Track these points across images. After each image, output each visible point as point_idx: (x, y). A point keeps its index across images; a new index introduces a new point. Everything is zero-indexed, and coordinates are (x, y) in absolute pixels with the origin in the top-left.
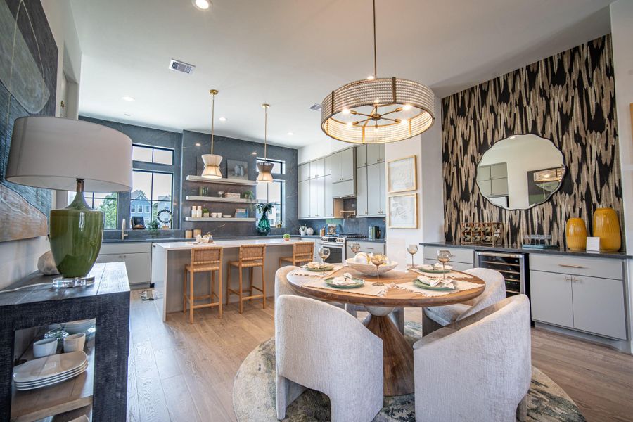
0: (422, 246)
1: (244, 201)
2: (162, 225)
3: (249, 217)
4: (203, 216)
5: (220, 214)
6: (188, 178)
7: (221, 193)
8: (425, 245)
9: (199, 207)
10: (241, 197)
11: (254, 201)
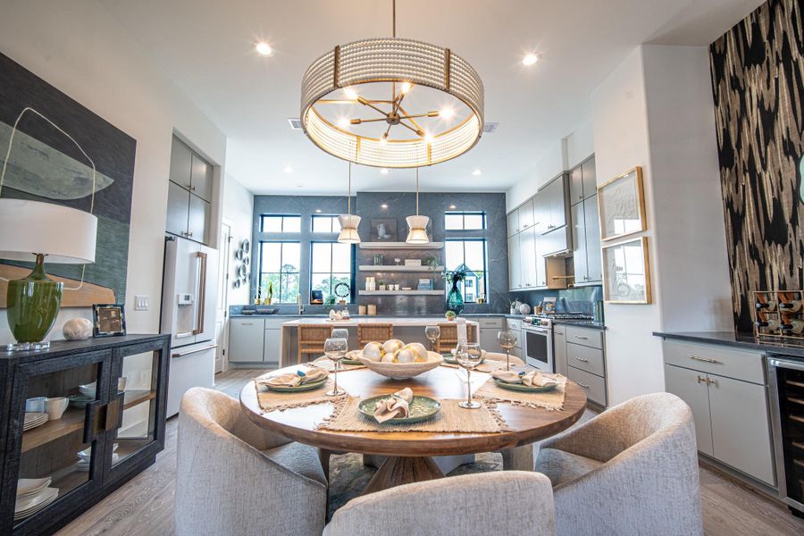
0: (659, 339)
1: (425, 268)
2: (339, 300)
3: (435, 289)
5: (397, 287)
6: (361, 245)
7: (397, 260)
8: (665, 336)
9: (373, 279)
10: (423, 264)
11: (439, 268)
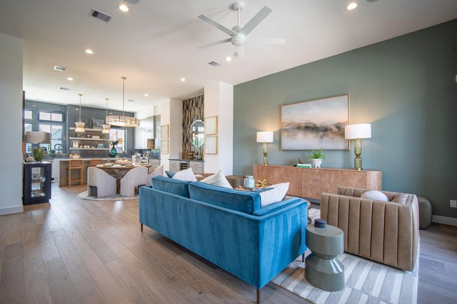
0: (169, 160)
1: (102, 140)
2: (57, 152)
3: (105, 148)
4: (79, 147)
5: (88, 147)
6: (70, 128)
7: (89, 136)
9: (77, 143)
10: (100, 138)
11: (108, 140)
